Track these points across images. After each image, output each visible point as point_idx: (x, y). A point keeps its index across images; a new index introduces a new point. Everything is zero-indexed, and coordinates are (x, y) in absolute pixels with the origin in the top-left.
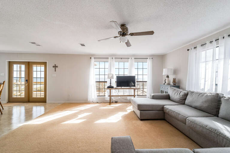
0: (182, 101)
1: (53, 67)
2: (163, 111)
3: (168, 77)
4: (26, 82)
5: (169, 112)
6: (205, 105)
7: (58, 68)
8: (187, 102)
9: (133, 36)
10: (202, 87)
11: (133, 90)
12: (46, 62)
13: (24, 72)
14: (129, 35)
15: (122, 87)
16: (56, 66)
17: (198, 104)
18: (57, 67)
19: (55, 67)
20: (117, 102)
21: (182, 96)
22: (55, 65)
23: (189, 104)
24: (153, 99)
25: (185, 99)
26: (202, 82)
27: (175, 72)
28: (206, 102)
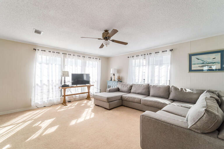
0: (129, 91)
2: (122, 99)
3: (114, 75)
5: (127, 99)
6: (144, 91)
8: (132, 91)
9: (113, 42)
10: (137, 81)
11: (86, 87)
14: (111, 41)
15: (78, 85)
17: (139, 91)
20: (70, 102)
21: (129, 87)
23: (134, 92)
24: (109, 92)
25: (131, 90)
26: (137, 78)
27: (119, 71)
28: (144, 89)
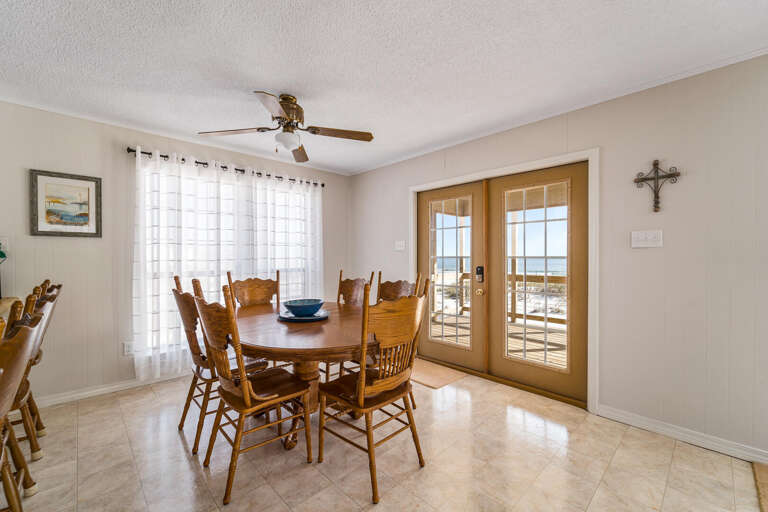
1: (641, 180)
4: (477, 277)
7: (681, 182)
12: (585, 162)
13: (469, 229)
16: (665, 168)
18: (673, 176)
19: (657, 178)
22: (656, 164)
